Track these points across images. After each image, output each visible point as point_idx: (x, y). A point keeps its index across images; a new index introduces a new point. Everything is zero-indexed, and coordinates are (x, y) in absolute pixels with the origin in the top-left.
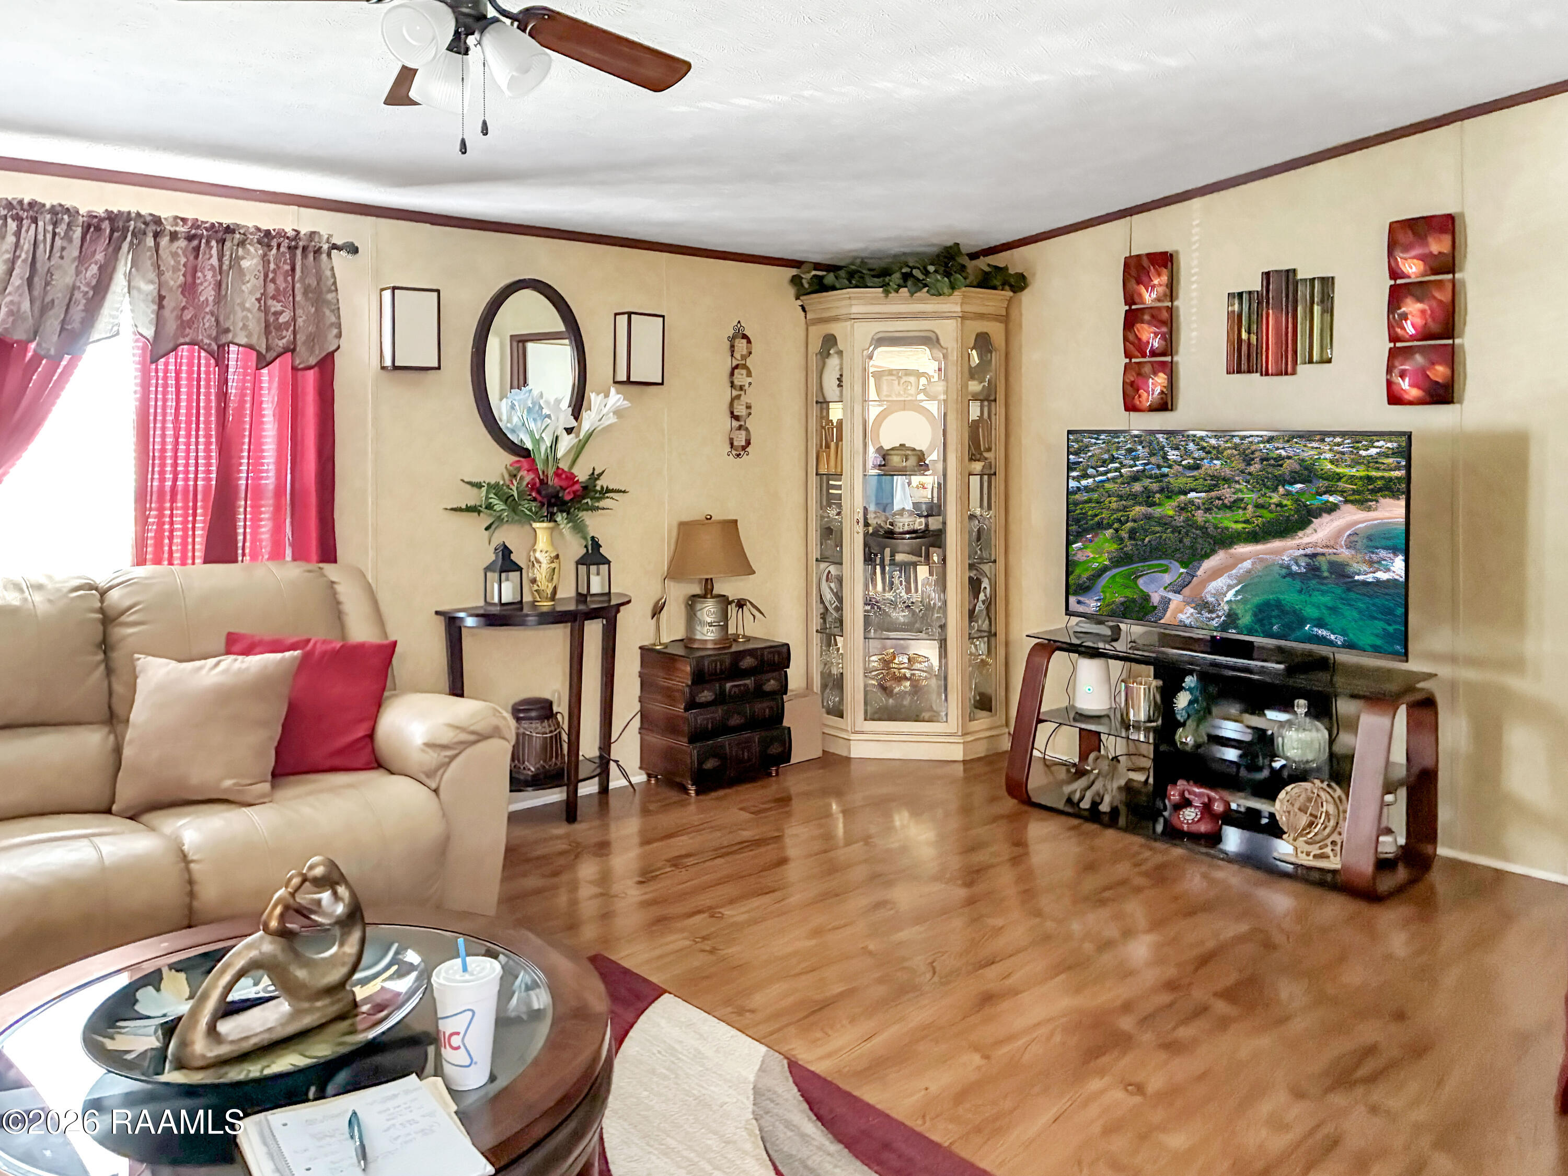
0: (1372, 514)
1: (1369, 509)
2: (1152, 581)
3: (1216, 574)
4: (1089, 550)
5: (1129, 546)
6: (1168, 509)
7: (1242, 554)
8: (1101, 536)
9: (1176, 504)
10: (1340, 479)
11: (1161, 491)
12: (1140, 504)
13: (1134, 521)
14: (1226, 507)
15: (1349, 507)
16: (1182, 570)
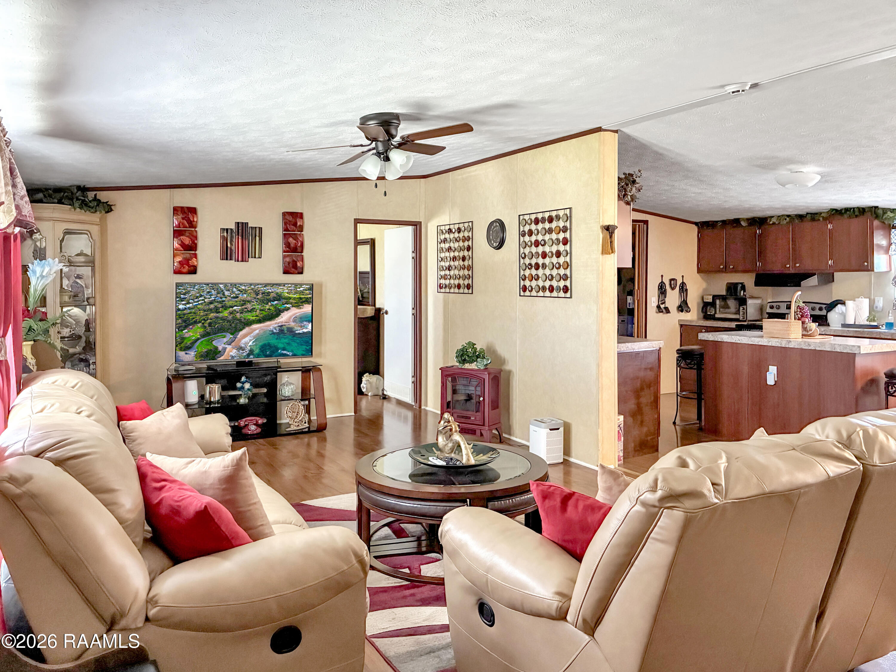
0: (301, 310)
1: (300, 308)
2: (218, 342)
3: (245, 336)
4: (190, 332)
5: (209, 329)
6: (225, 314)
7: (255, 328)
8: (196, 326)
9: (229, 311)
10: (290, 299)
11: (222, 307)
12: (213, 313)
13: (211, 319)
14: (249, 311)
15: (294, 308)
16: (231, 336)
